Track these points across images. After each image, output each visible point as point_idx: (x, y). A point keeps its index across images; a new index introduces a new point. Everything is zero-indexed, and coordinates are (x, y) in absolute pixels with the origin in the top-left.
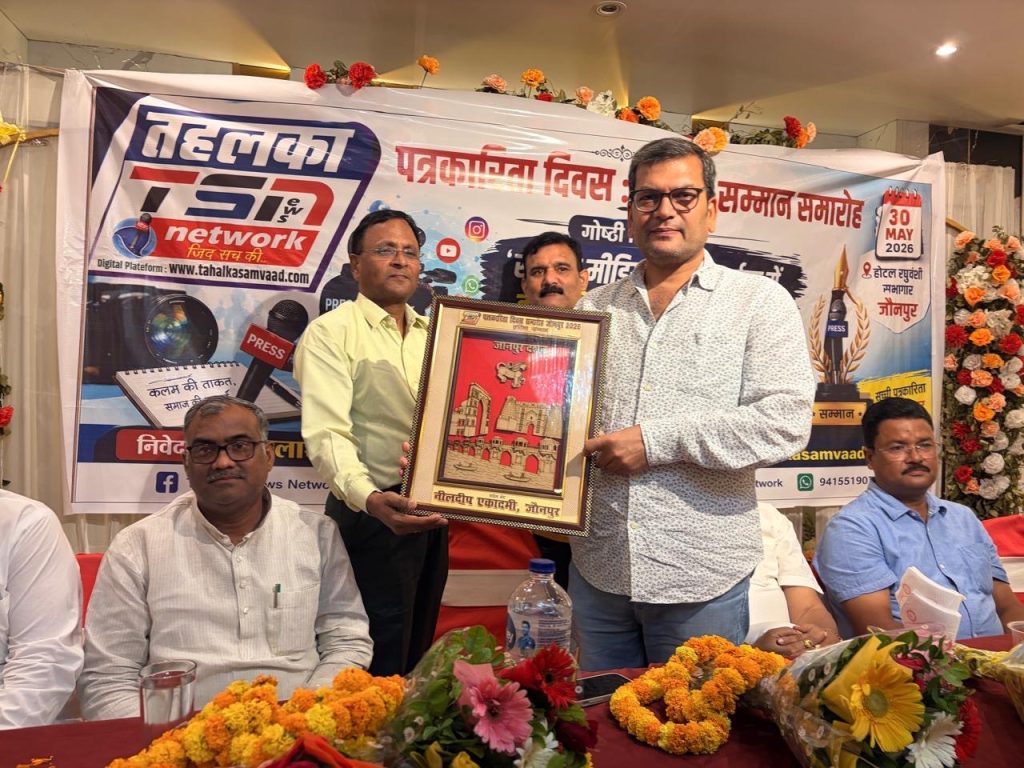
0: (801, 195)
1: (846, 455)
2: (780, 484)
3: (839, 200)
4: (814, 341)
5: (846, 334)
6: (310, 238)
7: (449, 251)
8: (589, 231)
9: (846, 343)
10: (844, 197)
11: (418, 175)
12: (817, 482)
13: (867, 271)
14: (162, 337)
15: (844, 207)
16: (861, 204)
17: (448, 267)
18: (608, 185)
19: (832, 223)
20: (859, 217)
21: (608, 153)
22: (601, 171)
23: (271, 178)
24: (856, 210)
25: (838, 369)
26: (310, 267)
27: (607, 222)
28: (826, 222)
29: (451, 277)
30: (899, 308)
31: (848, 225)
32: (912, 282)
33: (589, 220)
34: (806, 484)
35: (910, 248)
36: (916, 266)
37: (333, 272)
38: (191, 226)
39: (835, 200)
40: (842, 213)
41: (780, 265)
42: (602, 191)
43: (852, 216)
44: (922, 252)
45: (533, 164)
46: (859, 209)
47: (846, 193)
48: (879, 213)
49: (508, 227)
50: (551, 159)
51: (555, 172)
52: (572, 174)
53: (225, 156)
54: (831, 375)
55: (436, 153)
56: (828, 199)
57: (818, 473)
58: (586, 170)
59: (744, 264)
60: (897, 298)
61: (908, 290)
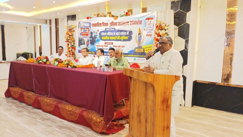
0: (130, 22)
1: (140, 56)
2: (132, 59)
3: (137, 21)
4: (136, 41)
5: (141, 39)
6: (88, 33)
7: (96, 33)
8: (107, 30)
9: (141, 40)
10: (138, 20)
11: (93, 26)
12: (136, 59)
13: (145, 30)
14: (82, 42)
15: (138, 22)
16: (141, 21)
17: (96, 35)
18: (108, 25)
19: (136, 24)
20: (142, 23)
21: (107, 21)
22: (107, 23)
23: (86, 28)
24: (140, 22)
25: (140, 44)
26: (89, 36)
27: (108, 29)
28: (135, 24)
29: (97, 36)
30: (149, 35)
31: (139, 24)
32: (151, 31)
33: (107, 28)
34: (135, 59)
35: (151, 26)
36: (152, 29)
37: (90, 36)
38: (83, 33)
39: (136, 21)
40: (138, 23)
41: (128, 31)
42: (107, 25)
43: (140, 23)
44: (153, 26)
45: (101, 24)
46: (141, 22)
47: (139, 20)
48: (145, 21)
49: (100, 30)
50: (103, 22)
51: (103, 24)
52: (105, 24)
53: (84, 27)
54: (139, 45)
55: (94, 24)
56: (135, 21)
57: (136, 58)
58: (106, 23)
59: (123, 32)
60: (149, 34)
61: (151, 32)
